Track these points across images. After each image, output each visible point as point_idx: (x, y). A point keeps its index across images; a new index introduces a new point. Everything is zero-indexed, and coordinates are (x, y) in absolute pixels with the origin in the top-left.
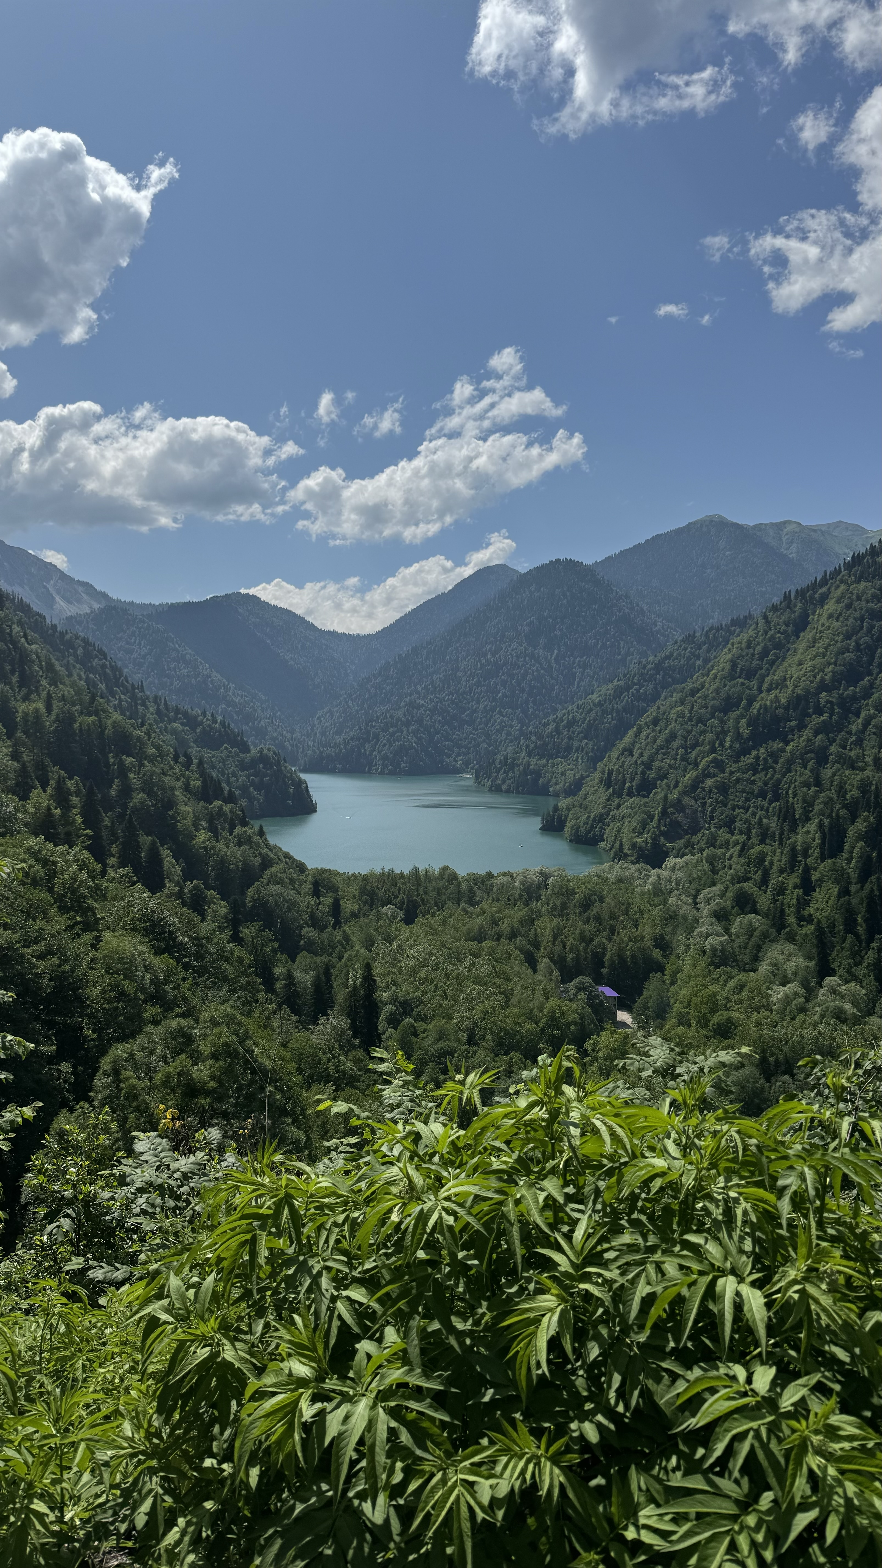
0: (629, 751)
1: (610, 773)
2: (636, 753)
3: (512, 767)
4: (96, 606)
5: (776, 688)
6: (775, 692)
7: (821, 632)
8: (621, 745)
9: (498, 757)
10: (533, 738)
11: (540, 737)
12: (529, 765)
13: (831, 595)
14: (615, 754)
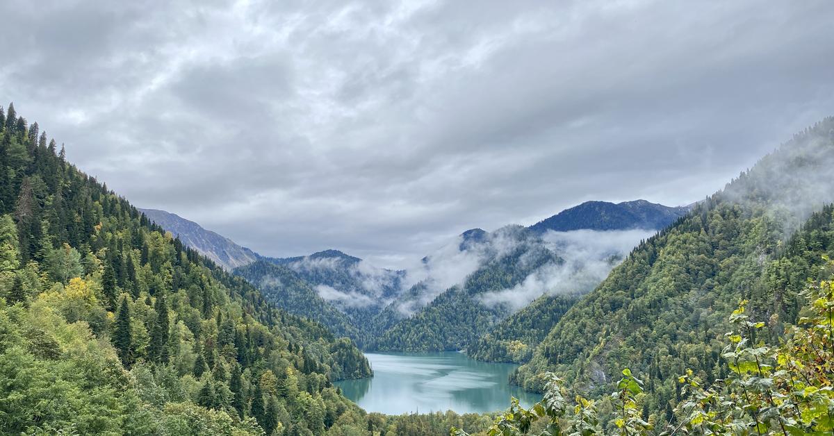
0: (558, 335)
1: (548, 349)
2: (563, 335)
3: (489, 347)
4: (252, 261)
5: (641, 296)
6: (641, 299)
7: (664, 262)
8: (554, 331)
9: (481, 340)
10: (501, 328)
11: (505, 327)
12: (499, 345)
13: (668, 241)
14: (550, 337)
